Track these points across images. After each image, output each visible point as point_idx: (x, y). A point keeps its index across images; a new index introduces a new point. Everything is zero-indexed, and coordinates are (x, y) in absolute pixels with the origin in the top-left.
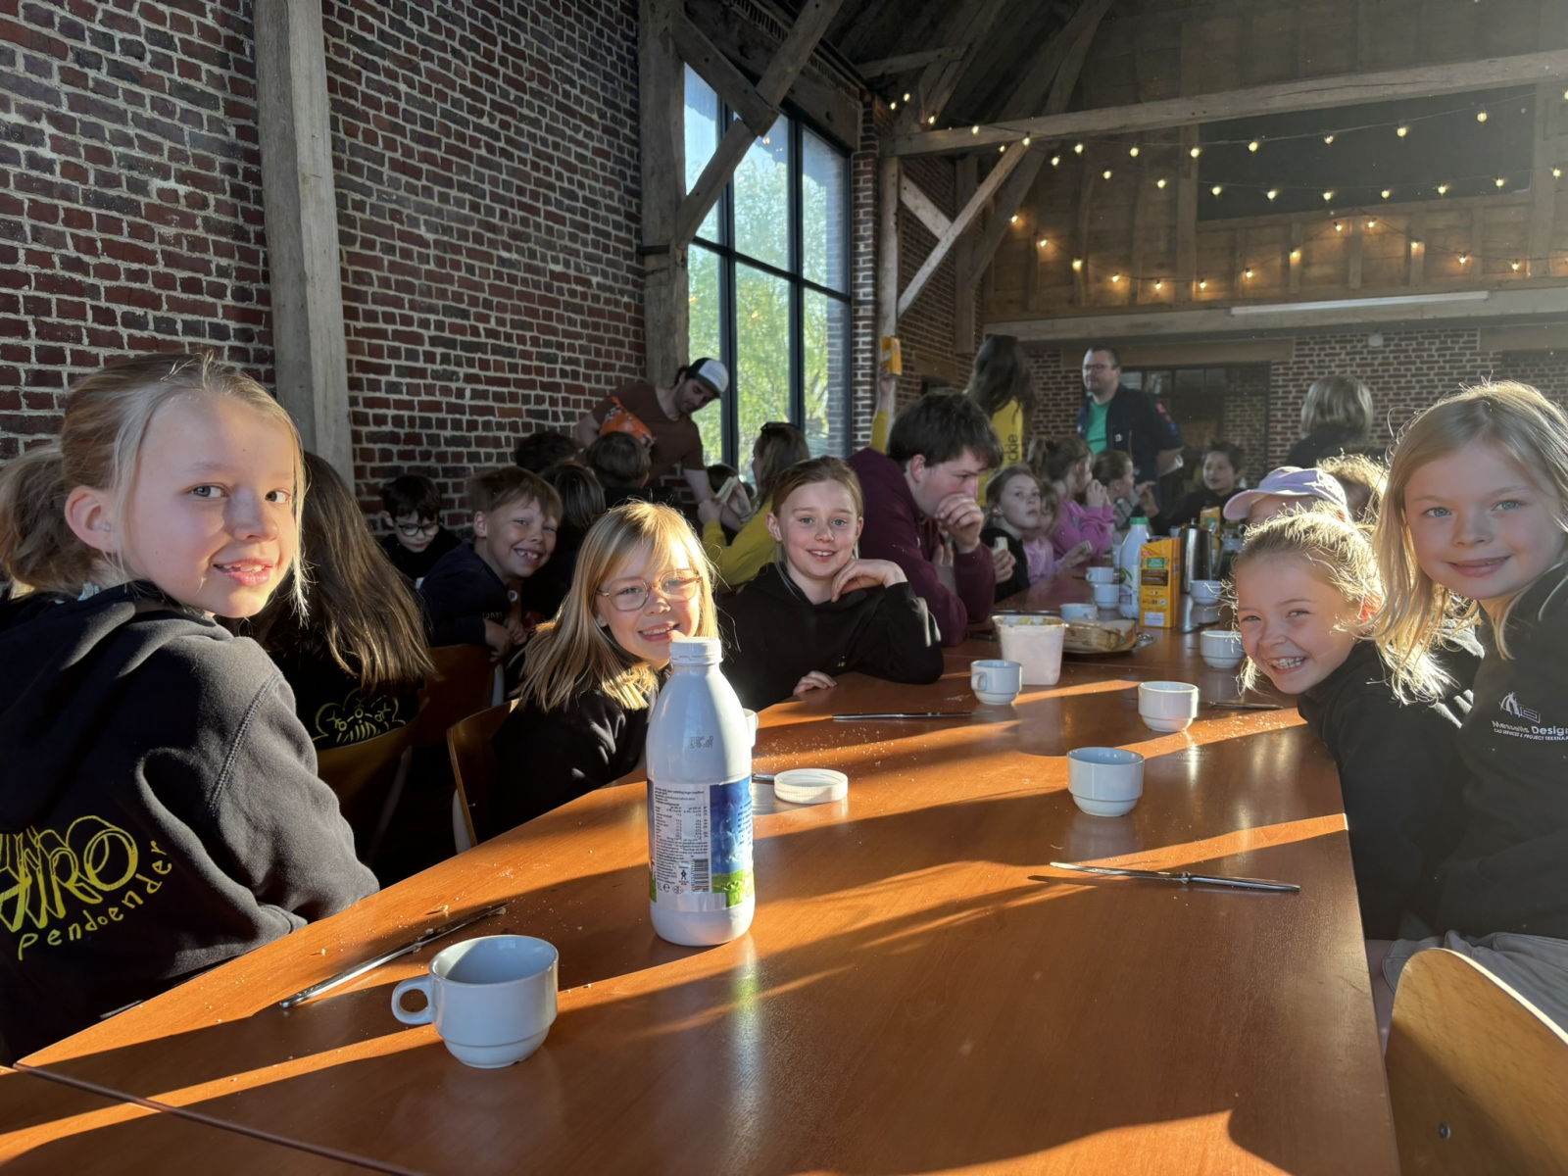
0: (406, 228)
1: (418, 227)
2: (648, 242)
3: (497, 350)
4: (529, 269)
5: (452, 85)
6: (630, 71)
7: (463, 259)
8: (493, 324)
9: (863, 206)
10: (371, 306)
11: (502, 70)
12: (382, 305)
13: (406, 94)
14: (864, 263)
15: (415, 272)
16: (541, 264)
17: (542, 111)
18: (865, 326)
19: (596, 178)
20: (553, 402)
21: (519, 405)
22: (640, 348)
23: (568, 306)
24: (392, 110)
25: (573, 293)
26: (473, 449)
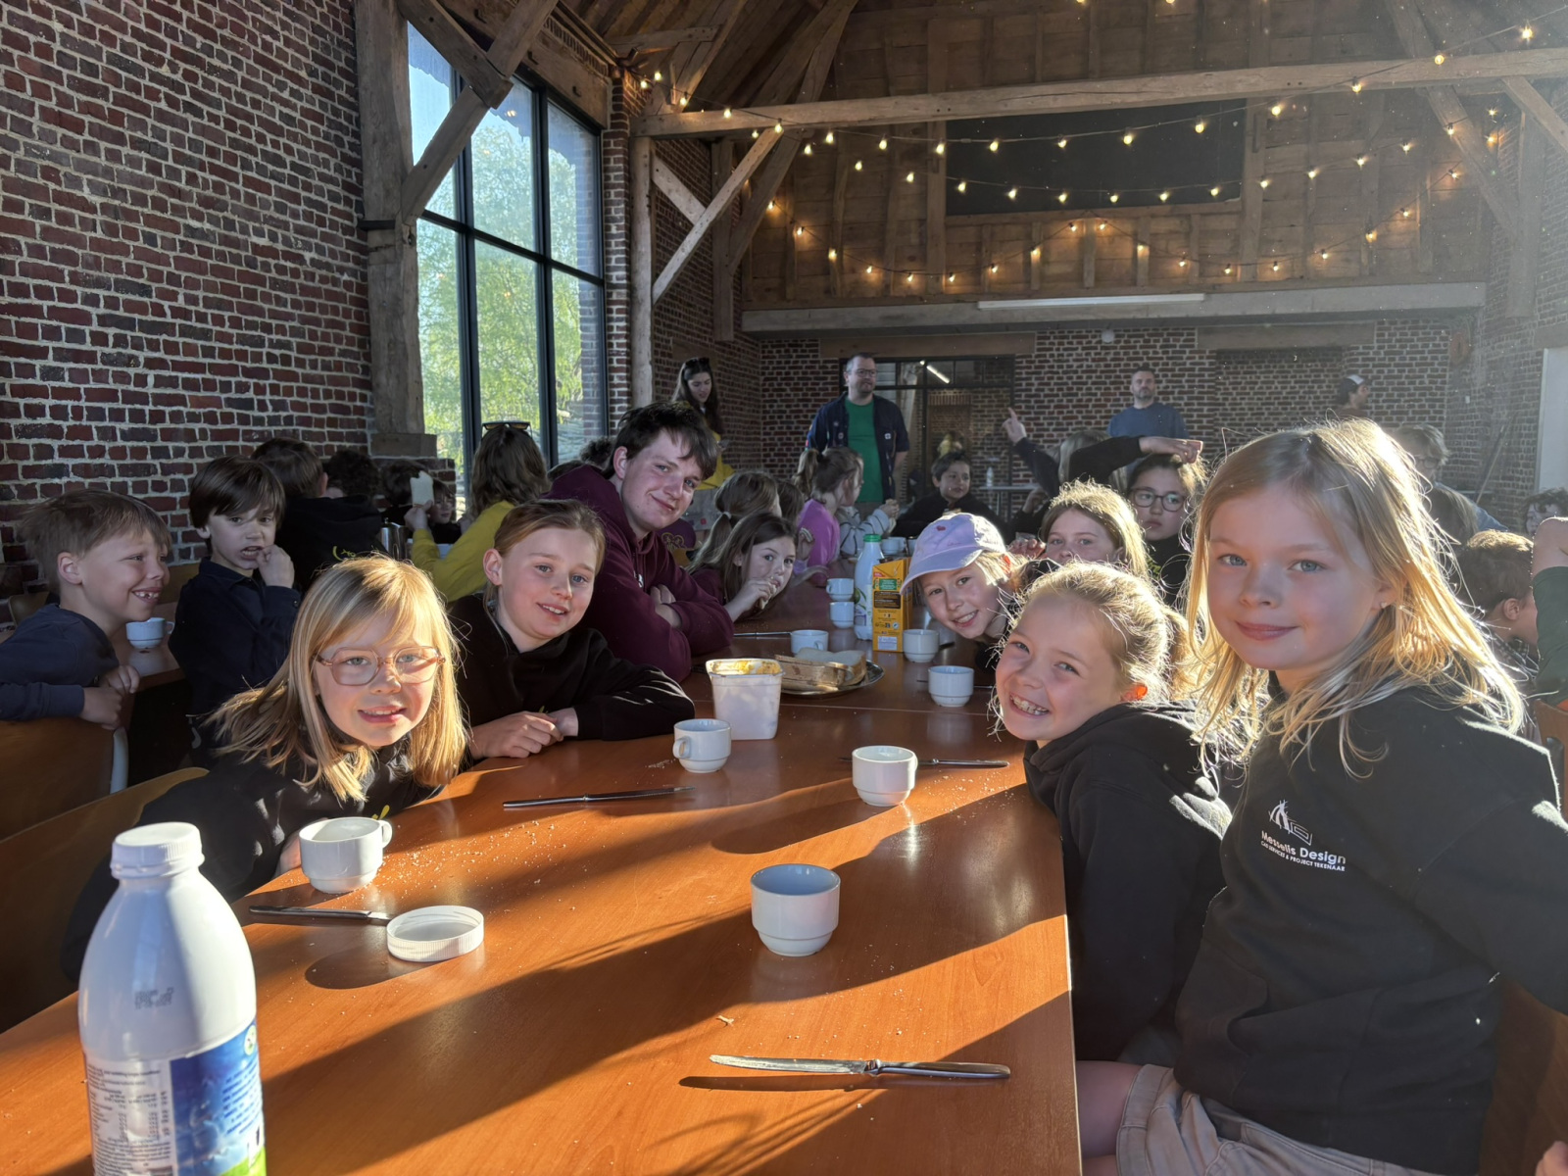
0: (63, 189)
1: (81, 188)
2: (370, 216)
3: (185, 331)
4: (226, 241)
5: (121, 27)
6: (343, 25)
7: (140, 227)
8: (181, 302)
9: (614, 186)
10: (18, 279)
11: (185, 14)
12: (34, 277)
13: (62, 34)
14: (617, 245)
15: (77, 241)
16: (241, 237)
17: (237, 63)
18: (619, 311)
19: (307, 143)
20: (260, 390)
21: (217, 394)
22: (364, 330)
23: (275, 284)
24: (44, 51)
25: (281, 270)
26: (159, 443)
